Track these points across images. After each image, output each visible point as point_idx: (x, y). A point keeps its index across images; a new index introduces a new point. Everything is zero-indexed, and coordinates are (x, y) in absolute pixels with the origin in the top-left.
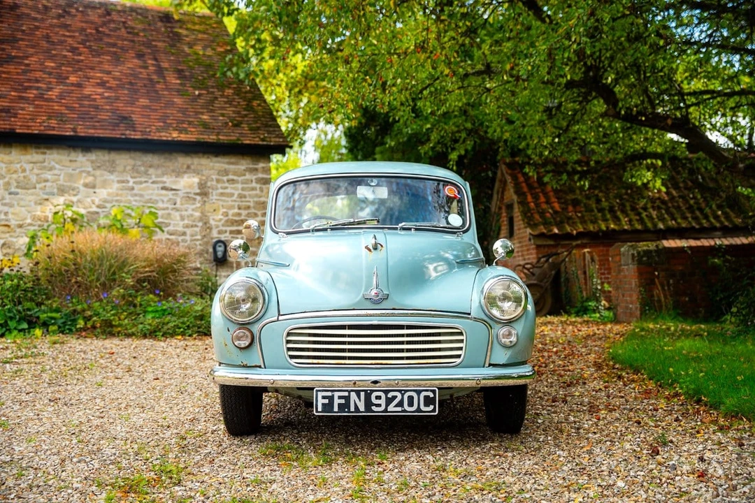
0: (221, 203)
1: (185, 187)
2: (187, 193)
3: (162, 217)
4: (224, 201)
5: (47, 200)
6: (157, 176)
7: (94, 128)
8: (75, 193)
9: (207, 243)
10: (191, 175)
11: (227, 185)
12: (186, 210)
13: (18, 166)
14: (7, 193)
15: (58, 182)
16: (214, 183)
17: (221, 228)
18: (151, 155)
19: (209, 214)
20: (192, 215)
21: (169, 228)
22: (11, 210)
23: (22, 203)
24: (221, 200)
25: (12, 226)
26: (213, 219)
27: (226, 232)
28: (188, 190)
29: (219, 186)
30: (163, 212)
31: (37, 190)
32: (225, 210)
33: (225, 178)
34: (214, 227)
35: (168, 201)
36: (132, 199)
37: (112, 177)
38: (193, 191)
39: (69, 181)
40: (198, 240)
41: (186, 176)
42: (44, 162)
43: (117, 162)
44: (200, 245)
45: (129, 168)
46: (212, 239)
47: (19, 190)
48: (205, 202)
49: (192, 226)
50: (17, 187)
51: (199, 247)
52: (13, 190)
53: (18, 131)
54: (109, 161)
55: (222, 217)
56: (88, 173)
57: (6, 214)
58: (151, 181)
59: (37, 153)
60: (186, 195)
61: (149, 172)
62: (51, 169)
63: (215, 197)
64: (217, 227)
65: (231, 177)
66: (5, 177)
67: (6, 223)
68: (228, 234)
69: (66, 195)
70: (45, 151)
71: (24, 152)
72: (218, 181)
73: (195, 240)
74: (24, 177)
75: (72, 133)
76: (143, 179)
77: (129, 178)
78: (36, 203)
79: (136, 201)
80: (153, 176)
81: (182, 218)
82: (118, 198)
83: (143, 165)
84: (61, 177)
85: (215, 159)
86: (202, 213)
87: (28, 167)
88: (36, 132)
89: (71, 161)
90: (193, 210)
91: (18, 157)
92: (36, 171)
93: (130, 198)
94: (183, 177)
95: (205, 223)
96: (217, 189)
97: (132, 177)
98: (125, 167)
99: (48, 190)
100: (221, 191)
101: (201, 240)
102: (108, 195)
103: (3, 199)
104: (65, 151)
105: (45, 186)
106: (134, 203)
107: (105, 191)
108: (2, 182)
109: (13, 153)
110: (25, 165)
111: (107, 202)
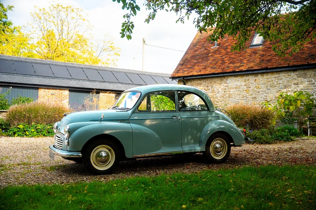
5: (280, 90)
7: (297, 61)
8: (290, 87)
13: (270, 79)
14: (267, 89)
15: (284, 84)
22: (268, 95)
23: (272, 92)
25: (268, 101)
31: (277, 87)
36: (314, 88)
37: (305, 80)
39: (288, 83)
42: (279, 77)
43: (307, 74)
45: (312, 75)
47: (271, 88)
50: (270, 87)
52: (269, 88)
53: (269, 67)
54: (304, 74)
56: (295, 79)
57: (266, 96)
59: (277, 74)
62: (281, 79)
66: (266, 84)
67: (266, 100)
69: (287, 88)
70: (279, 73)
71: (272, 74)
74: (272, 83)
75: (288, 65)
77: (312, 80)
78: (276, 92)
82: (308, 88)
84: (285, 82)
87: (274, 79)
88: (275, 67)
89: (288, 75)
92: (276, 81)
97: (314, 79)
98: (311, 75)
99: (280, 87)
102: (303, 87)
103: (265, 91)
104: (287, 72)
105: (279, 86)
106: (315, 89)
107: (302, 86)
108: (265, 85)
109: (269, 75)
110: (273, 79)
111: (303, 90)
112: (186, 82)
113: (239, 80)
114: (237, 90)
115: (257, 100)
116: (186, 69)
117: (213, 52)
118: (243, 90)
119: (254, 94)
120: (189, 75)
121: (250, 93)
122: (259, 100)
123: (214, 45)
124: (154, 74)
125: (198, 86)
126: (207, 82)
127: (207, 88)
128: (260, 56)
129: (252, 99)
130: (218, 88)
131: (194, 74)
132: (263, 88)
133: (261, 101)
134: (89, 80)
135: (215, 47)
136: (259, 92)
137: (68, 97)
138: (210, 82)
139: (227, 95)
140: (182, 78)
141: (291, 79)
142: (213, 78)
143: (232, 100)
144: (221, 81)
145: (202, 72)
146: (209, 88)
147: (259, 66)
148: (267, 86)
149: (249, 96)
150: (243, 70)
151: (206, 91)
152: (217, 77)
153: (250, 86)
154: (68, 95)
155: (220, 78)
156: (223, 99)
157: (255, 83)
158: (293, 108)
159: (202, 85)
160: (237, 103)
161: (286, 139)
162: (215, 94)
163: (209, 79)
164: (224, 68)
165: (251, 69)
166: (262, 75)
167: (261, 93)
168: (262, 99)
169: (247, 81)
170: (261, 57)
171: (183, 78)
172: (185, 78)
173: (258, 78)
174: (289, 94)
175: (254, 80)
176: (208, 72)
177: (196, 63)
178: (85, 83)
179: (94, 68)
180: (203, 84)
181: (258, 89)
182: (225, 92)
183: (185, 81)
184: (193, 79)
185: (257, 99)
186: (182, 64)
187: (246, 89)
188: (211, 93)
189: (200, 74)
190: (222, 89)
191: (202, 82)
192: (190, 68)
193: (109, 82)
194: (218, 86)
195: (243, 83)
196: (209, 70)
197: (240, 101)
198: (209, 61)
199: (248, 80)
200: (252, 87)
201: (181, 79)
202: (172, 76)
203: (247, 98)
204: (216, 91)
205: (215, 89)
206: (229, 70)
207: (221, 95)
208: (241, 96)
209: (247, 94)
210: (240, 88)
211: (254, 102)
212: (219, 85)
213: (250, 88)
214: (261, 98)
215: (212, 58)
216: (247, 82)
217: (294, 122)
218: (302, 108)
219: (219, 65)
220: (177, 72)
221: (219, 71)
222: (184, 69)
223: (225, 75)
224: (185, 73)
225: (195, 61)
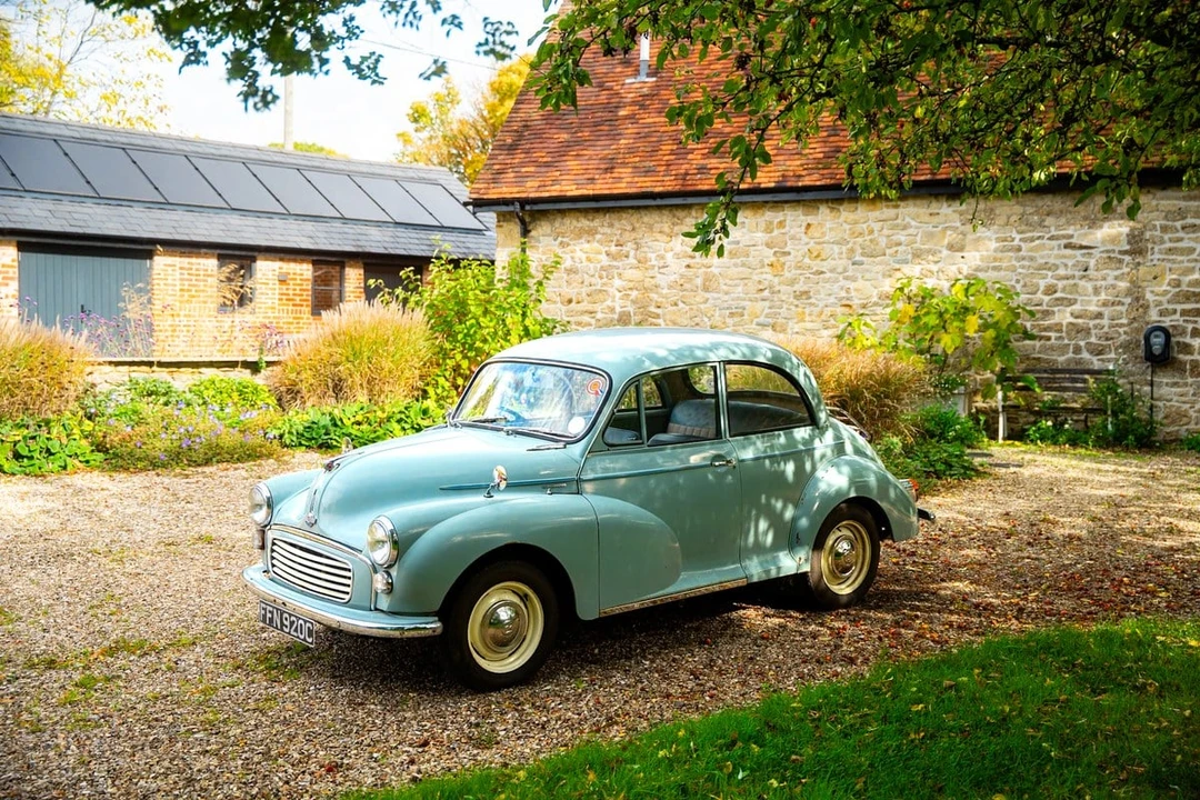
0: (1169, 265)
1: (1103, 242)
2: (1108, 251)
3: (1064, 290)
4: (1174, 261)
5: (899, 270)
6: (1058, 227)
8: (936, 259)
9: (1137, 330)
10: (1116, 222)
11: (1181, 234)
12: (1105, 279)
13: (865, 226)
14: (850, 262)
15: (915, 246)
16: (1158, 233)
17: (1166, 306)
18: (1050, 196)
19: (1145, 284)
20: (1114, 287)
21: (1074, 307)
22: (852, 285)
23: (867, 276)
24: (1169, 260)
25: (854, 307)
26: (1152, 292)
27: (1175, 311)
28: (1110, 247)
29: (1166, 237)
30: (1065, 282)
31: (887, 257)
32: (1174, 277)
33: (1178, 224)
34: (1152, 305)
35: (1074, 265)
36: (1018, 265)
37: (988, 234)
38: (1117, 249)
39: (929, 242)
40: (1122, 325)
41: (1106, 225)
42: (897, 218)
43: (997, 212)
44: (1125, 333)
45: (1015, 217)
46: (1148, 323)
47: (864, 259)
48: (1139, 264)
49: (1113, 304)
50: (862, 255)
51: (1123, 337)
52: (857, 258)
54: (985, 210)
55: (1168, 288)
56: (955, 229)
57: (848, 290)
58: (1047, 236)
59: (888, 207)
60: (1105, 255)
61: (1046, 223)
62: (905, 228)
63: (1157, 256)
64: (1159, 304)
65: (1190, 221)
66: (848, 242)
67: (847, 302)
68: (1177, 316)
69: (923, 262)
70: (898, 203)
71: (872, 207)
72: (1164, 229)
73: (1117, 325)
74: (871, 241)
75: (929, 177)
76: (1036, 234)
77: (1014, 235)
78: (884, 276)
79: (1023, 267)
80: (1053, 229)
81: (1096, 291)
82: (997, 264)
83: (1037, 213)
84: (918, 238)
85: (1160, 194)
86: (1132, 282)
87: (876, 226)
89: (931, 214)
90: (1116, 278)
91: (865, 214)
92: (886, 232)
93: (1014, 263)
94: (1101, 227)
95: (1137, 299)
96: (1162, 242)
97: (1018, 232)
98: (1009, 218)
99: (899, 257)
100: (1168, 245)
101: (1129, 324)
102: (982, 260)
103: (845, 270)
104: (924, 202)
105: (896, 252)
106: (1020, 270)
107: (977, 255)
108: (844, 248)
109: (859, 209)
110: (873, 225)
111: (980, 271)
112: (530, 223)
113: (746, 225)
114: (739, 261)
115: (811, 304)
116: (532, 169)
117: (634, 103)
118: (761, 261)
119: (802, 279)
120: (546, 194)
121: (787, 274)
122: (821, 304)
123: (637, 73)
124: (364, 169)
125: (583, 240)
126: (617, 224)
127: (619, 248)
128: (825, 134)
129: (795, 297)
130: (663, 252)
131: (569, 194)
132: (836, 258)
133: (829, 309)
134: (99, 198)
135: (639, 79)
136: (822, 272)
137: (14, 273)
138: (629, 228)
139: (699, 281)
140: (518, 205)
141: (940, 228)
142: (643, 213)
143: (719, 298)
144: (673, 224)
145: (598, 186)
146: (624, 248)
147: (821, 172)
148: (852, 251)
149: (783, 288)
150: (763, 186)
151: (614, 259)
152: (659, 207)
153: (786, 250)
154: (12, 267)
155: (671, 211)
156: (681, 294)
157: (805, 239)
158: (953, 340)
159: (598, 237)
160: (734, 311)
161: (962, 471)
162: (651, 273)
163: (624, 215)
164: (687, 174)
165: (794, 184)
166: (832, 209)
167: (828, 275)
168: (832, 300)
169: (778, 228)
170: (829, 136)
171: (522, 208)
172: (528, 207)
173: (820, 217)
174: (930, 283)
175: (804, 224)
176: (624, 185)
177: (568, 145)
178: (86, 210)
179: (109, 138)
180: (603, 234)
181: (818, 261)
182: (688, 266)
183: (527, 219)
184: (562, 212)
185: (813, 300)
186: (511, 145)
187: (773, 259)
188: (634, 271)
189: (591, 192)
190: (677, 256)
191: (596, 223)
192: (547, 164)
193: (190, 208)
194: (663, 244)
195: (760, 236)
196: (629, 180)
197: (749, 303)
198: (622, 141)
199: (781, 224)
200: (797, 251)
201: (511, 208)
202: (474, 196)
203: (773, 293)
204: (654, 262)
205: (649, 255)
206: (707, 182)
207: (672, 278)
208: (752, 287)
209: (776, 280)
210: (748, 256)
211: (800, 310)
212: (665, 238)
213: (789, 258)
214: (830, 295)
215: (631, 129)
216: (776, 232)
217: (956, 392)
218: (974, 338)
219: (666, 158)
220: (495, 181)
221: (669, 184)
222: (524, 170)
223: (690, 200)
224: (529, 184)
225: (566, 136)
